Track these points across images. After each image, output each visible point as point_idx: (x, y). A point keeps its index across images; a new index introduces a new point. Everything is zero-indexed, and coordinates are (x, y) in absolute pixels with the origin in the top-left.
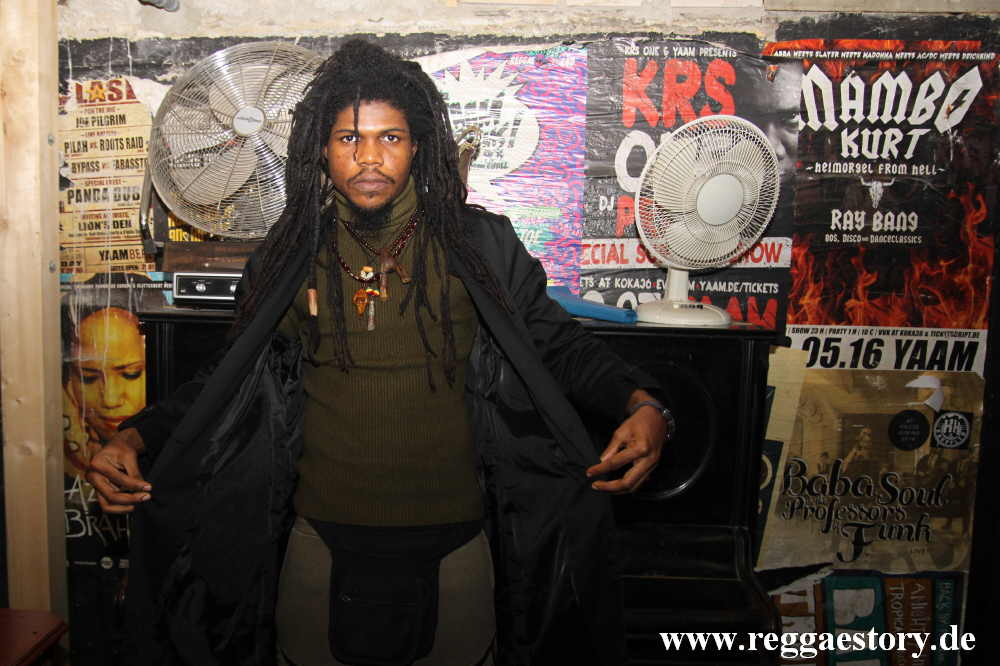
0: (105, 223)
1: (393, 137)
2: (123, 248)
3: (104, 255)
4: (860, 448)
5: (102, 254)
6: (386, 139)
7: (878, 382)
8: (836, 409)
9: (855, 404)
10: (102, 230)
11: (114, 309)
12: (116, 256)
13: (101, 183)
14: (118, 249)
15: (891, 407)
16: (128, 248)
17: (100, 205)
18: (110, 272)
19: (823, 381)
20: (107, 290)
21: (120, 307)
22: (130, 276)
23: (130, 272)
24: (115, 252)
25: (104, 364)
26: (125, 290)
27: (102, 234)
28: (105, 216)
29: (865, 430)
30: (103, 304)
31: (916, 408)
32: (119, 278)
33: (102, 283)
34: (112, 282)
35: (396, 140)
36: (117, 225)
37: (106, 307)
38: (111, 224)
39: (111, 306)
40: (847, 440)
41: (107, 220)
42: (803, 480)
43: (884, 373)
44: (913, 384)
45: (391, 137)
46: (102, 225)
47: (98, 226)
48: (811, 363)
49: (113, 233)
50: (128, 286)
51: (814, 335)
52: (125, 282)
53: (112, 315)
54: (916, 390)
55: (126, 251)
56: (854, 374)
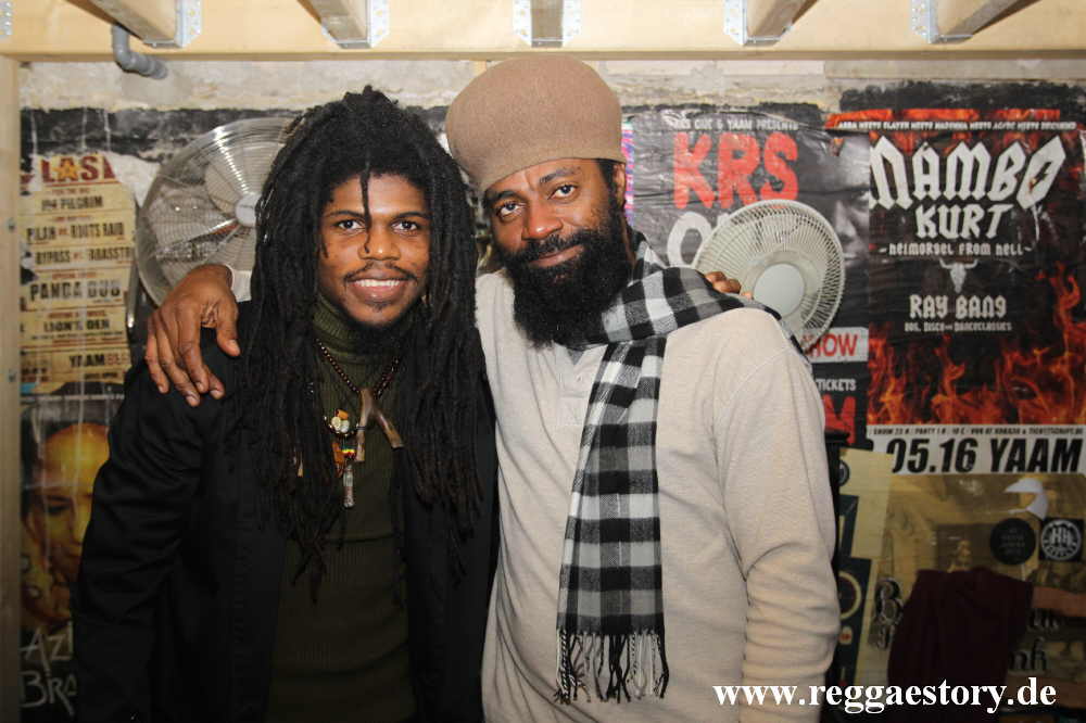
0: (77, 323)
1: (410, 224)
2: (100, 353)
3: (75, 361)
4: (959, 564)
5: (73, 359)
6: (400, 226)
7: (974, 488)
8: (929, 520)
9: (951, 514)
10: (74, 331)
11: (87, 425)
12: (89, 361)
13: (73, 276)
14: (92, 353)
15: (991, 516)
16: (105, 352)
17: (72, 302)
18: (82, 380)
19: (912, 488)
20: (78, 402)
21: (93, 422)
22: (108, 384)
23: (107, 380)
24: (89, 357)
25: (75, 490)
26: (101, 402)
27: (74, 335)
28: (77, 315)
29: (964, 543)
30: (73, 418)
31: (1018, 516)
32: (93, 387)
33: (72, 393)
34: (86, 393)
35: (413, 227)
36: (91, 325)
37: (76, 422)
38: (84, 325)
39: (84, 421)
40: (944, 549)
41: (79, 319)
42: (898, 604)
43: (981, 477)
44: (1014, 488)
45: (408, 225)
46: (74, 326)
47: (68, 326)
48: (898, 468)
49: (87, 335)
50: (104, 397)
51: (898, 437)
52: (101, 393)
53: (84, 431)
54: (1017, 496)
55: (102, 356)
56: (946, 479)
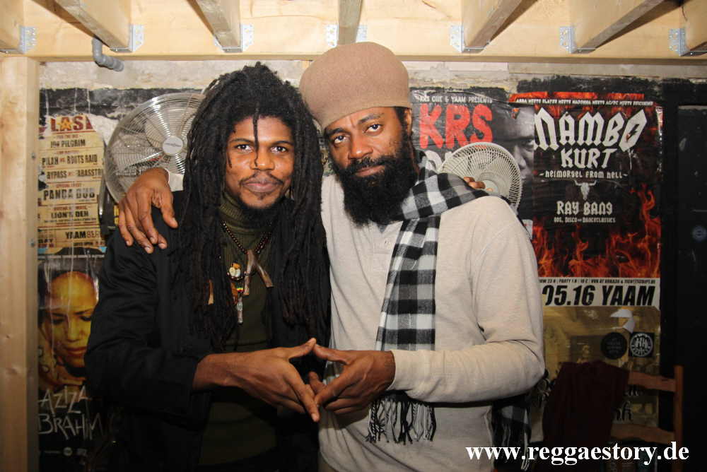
0: (70, 213)
1: (282, 148)
2: (83, 230)
3: (69, 235)
4: (583, 359)
5: (67, 234)
6: (276, 149)
7: (592, 314)
8: (566, 333)
9: (579, 329)
10: (68, 218)
11: (75, 272)
12: (77, 236)
13: (68, 186)
14: (79, 231)
15: (602, 330)
16: (86, 230)
17: (67, 201)
18: (73, 247)
19: (557, 314)
20: (71, 259)
21: (80, 271)
22: (87, 249)
23: (87, 246)
24: (77, 233)
25: (68, 311)
26: (83, 259)
27: (68, 220)
28: (70, 208)
29: (586, 346)
30: (67, 268)
31: (619, 332)
32: (79, 251)
33: (67, 254)
34: (75, 254)
35: (284, 150)
36: (78, 214)
37: (69, 271)
38: (74, 214)
39: (74, 270)
40: (574, 350)
41: (71, 211)
42: (547, 382)
43: (596, 308)
44: (615, 315)
45: (280, 149)
46: (68, 215)
47: (65, 215)
48: (549, 302)
49: (75, 220)
50: (86, 256)
51: (550, 284)
52: (83, 254)
53: (74, 277)
54: (617, 318)
55: (84, 232)
56: (578, 309)
